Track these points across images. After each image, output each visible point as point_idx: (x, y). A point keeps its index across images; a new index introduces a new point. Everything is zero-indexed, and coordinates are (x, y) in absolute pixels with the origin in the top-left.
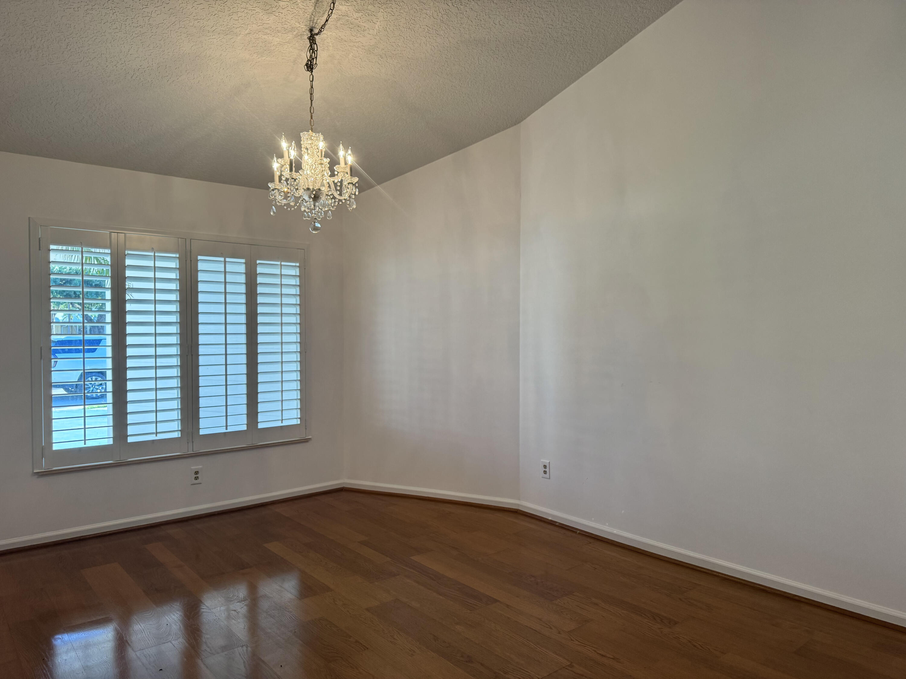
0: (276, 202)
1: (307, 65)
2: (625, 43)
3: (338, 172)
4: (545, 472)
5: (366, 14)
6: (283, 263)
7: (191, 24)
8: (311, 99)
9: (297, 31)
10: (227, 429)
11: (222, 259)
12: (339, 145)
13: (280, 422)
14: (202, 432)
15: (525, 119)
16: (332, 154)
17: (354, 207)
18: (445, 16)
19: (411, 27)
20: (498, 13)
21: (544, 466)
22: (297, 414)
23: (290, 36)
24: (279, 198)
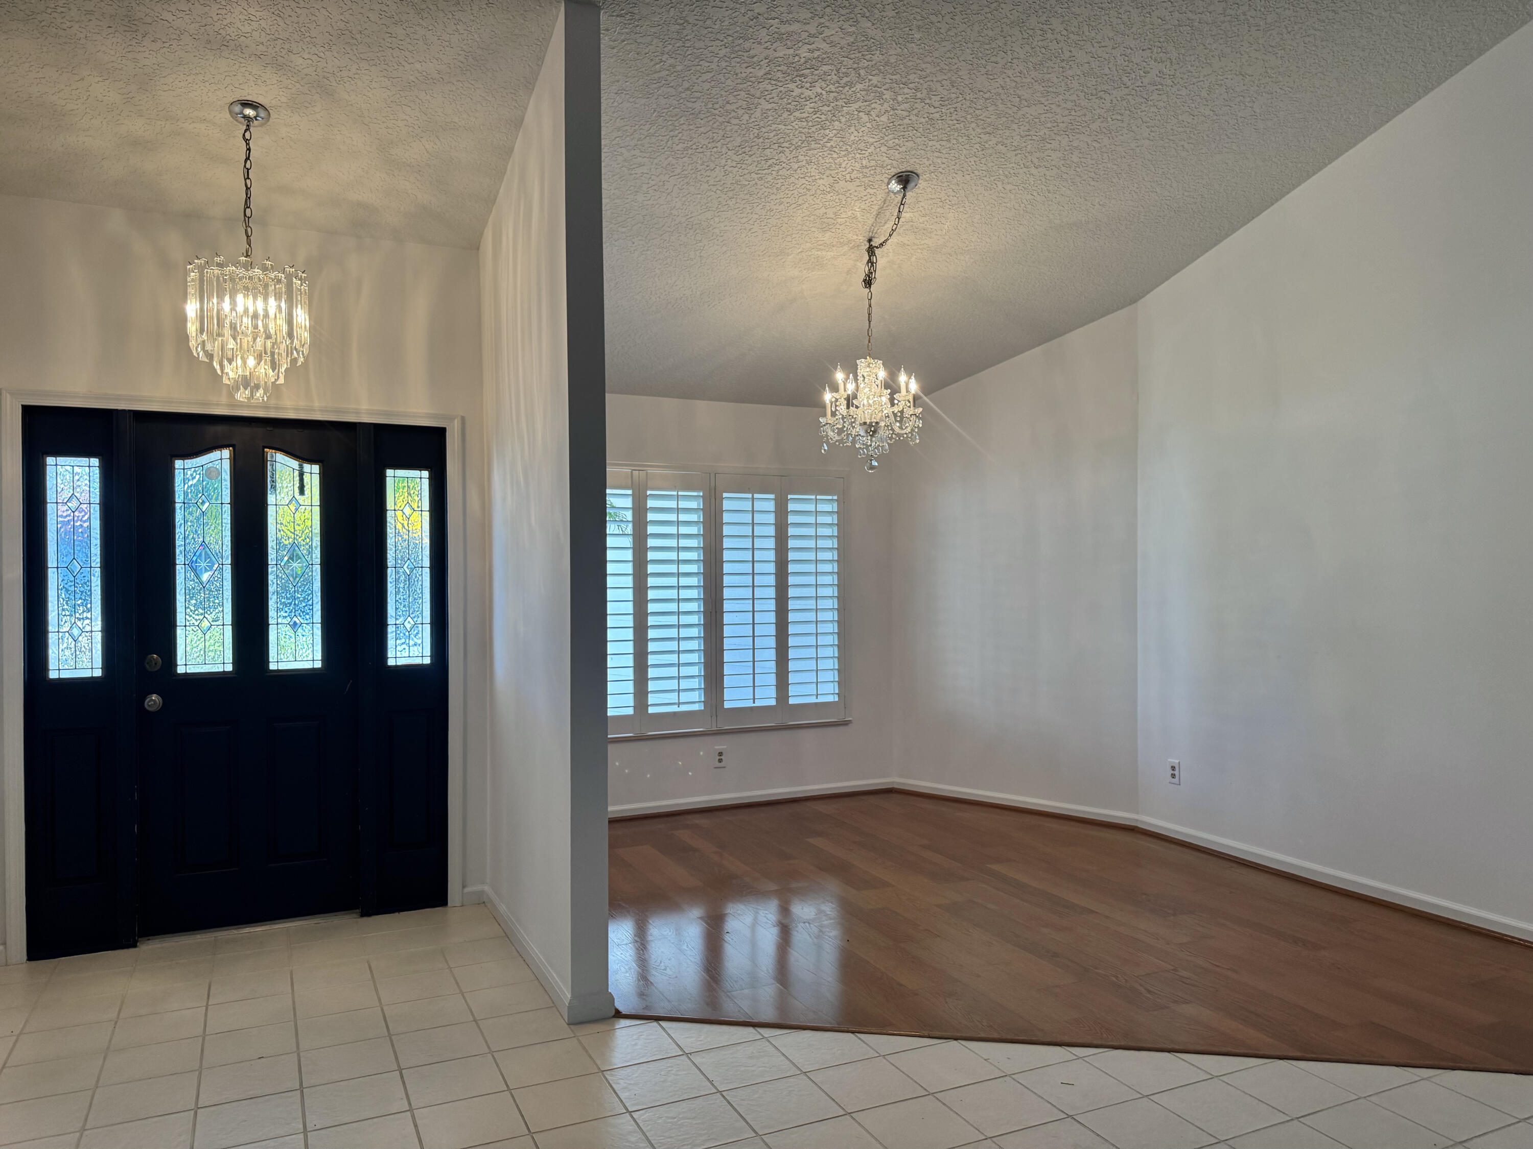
0: (828, 439)
1: (864, 281)
2: (1277, 200)
3: (899, 401)
4: (1173, 776)
5: (934, 217)
6: (818, 497)
7: (742, 251)
8: (869, 320)
9: (853, 243)
10: (754, 703)
11: (750, 496)
12: (899, 370)
13: (815, 697)
14: (727, 705)
15: (1143, 297)
16: (891, 383)
17: (918, 441)
18: (1029, 207)
19: (987, 222)
20: (1096, 195)
21: (1172, 767)
22: (833, 688)
23: (846, 248)
24: (831, 434)
